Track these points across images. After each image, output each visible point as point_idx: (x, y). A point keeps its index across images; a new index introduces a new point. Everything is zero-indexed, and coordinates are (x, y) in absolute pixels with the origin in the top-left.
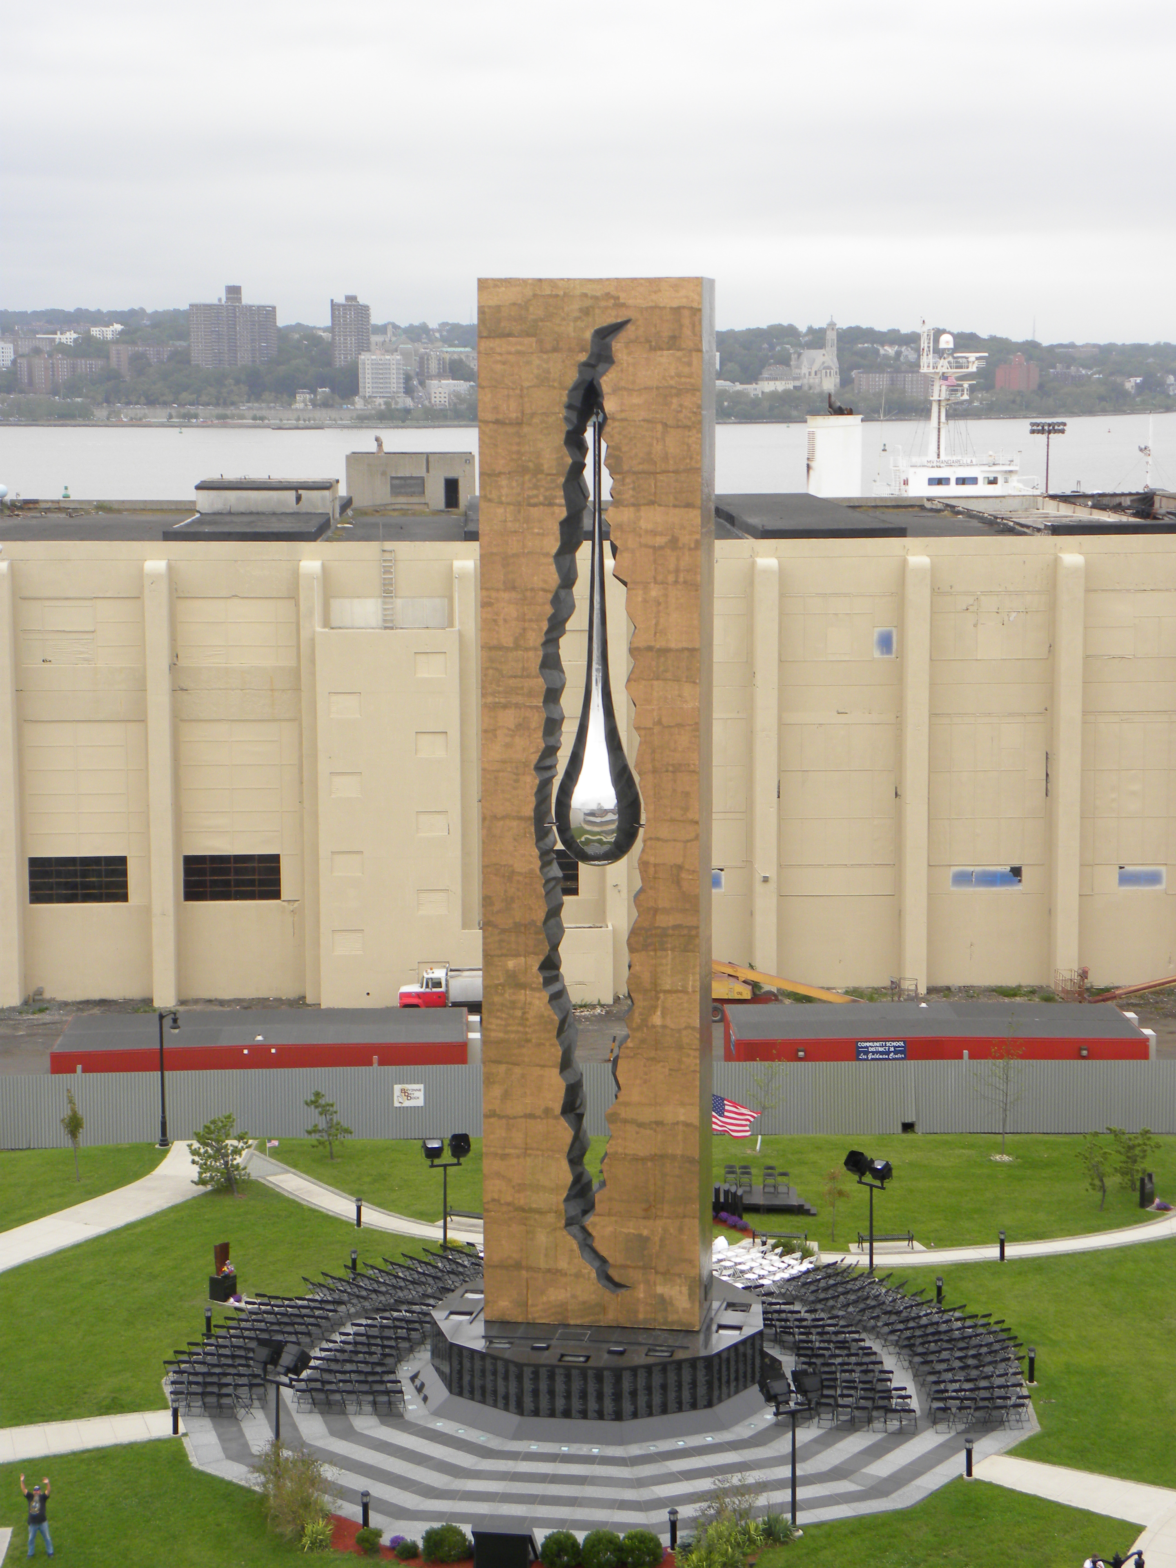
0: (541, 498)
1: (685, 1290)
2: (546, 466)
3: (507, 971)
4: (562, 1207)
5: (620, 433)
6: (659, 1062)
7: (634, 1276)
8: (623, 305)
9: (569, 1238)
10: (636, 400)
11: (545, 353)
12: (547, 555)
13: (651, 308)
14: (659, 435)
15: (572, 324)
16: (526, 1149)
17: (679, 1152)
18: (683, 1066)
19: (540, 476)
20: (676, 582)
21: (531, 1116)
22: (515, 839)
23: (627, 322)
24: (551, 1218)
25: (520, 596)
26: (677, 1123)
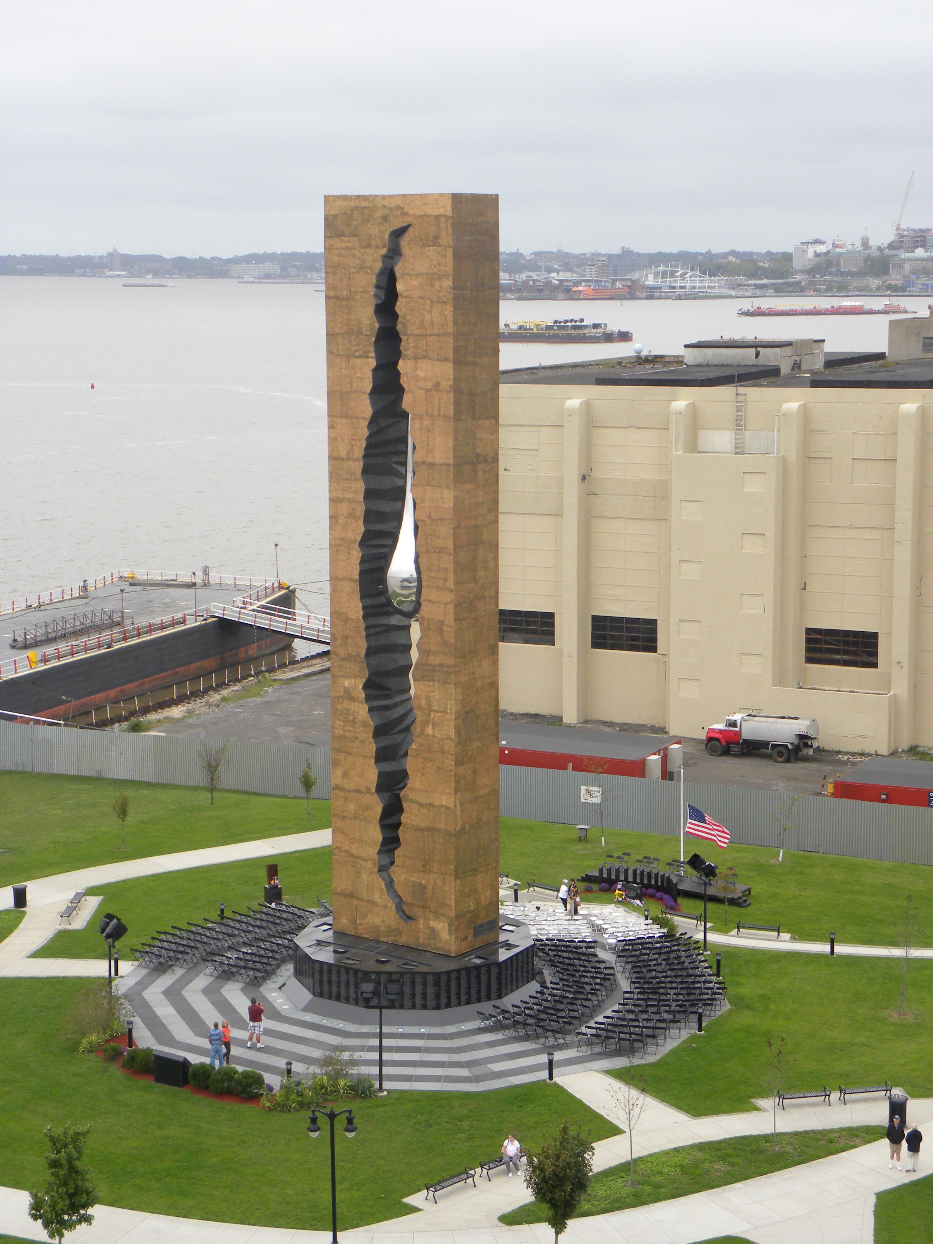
0: (362, 352)
1: (446, 925)
2: (364, 329)
3: (345, 688)
4: (376, 857)
5: (405, 307)
6: (431, 761)
7: (417, 912)
8: (407, 214)
9: (380, 879)
10: (415, 282)
11: (363, 248)
12: (365, 393)
13: (423, 216)
14: (428, 308)
15: (377, 227)
16: (356, 814)
17: (443, 827)
18: (445, 766)
19: (361, 336)
20: (439, 415)
21: (358, 791)
22: (348, 595)
23: (409, 226)
24: (369, 865)
25: (349, 422)
26: (442, 806)
